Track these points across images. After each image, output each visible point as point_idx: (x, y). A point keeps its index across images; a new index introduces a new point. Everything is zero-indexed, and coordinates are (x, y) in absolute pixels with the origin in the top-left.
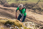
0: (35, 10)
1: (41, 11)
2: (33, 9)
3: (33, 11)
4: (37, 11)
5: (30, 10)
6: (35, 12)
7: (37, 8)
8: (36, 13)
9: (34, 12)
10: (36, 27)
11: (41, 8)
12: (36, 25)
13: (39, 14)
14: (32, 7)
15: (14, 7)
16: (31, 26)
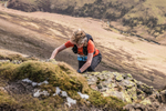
0: (132, 26)
1: (159, 29)
2: (126, 23)
3: (125, 28)
4: (140, 29)
5: (113, 23)
6: (132, 33)
7: (141, 19)
8: (135, 39)
9: (128, 32)
10: (138, 93)
11: (159, 17)
12: (138, 86)
13: (148, 40)
14: (122, 15)
15: (50, 11)
16: (120, 90)
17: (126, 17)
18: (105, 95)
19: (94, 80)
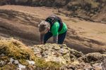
0: (74, 11)
1: (93, 11)
2: (69, 8)
3: (69, 13)
4: (80, 12)
5: (61, 9)
6: (74, 15)
7: (80, 5)
9: (71, 15)
10: (71, 57)
11: (92, 3)
12: (71, 52)
13: (86, 20)
14: (67, 3)
17: (69, 4)
18: (47, 60)
19: (39, 50)
